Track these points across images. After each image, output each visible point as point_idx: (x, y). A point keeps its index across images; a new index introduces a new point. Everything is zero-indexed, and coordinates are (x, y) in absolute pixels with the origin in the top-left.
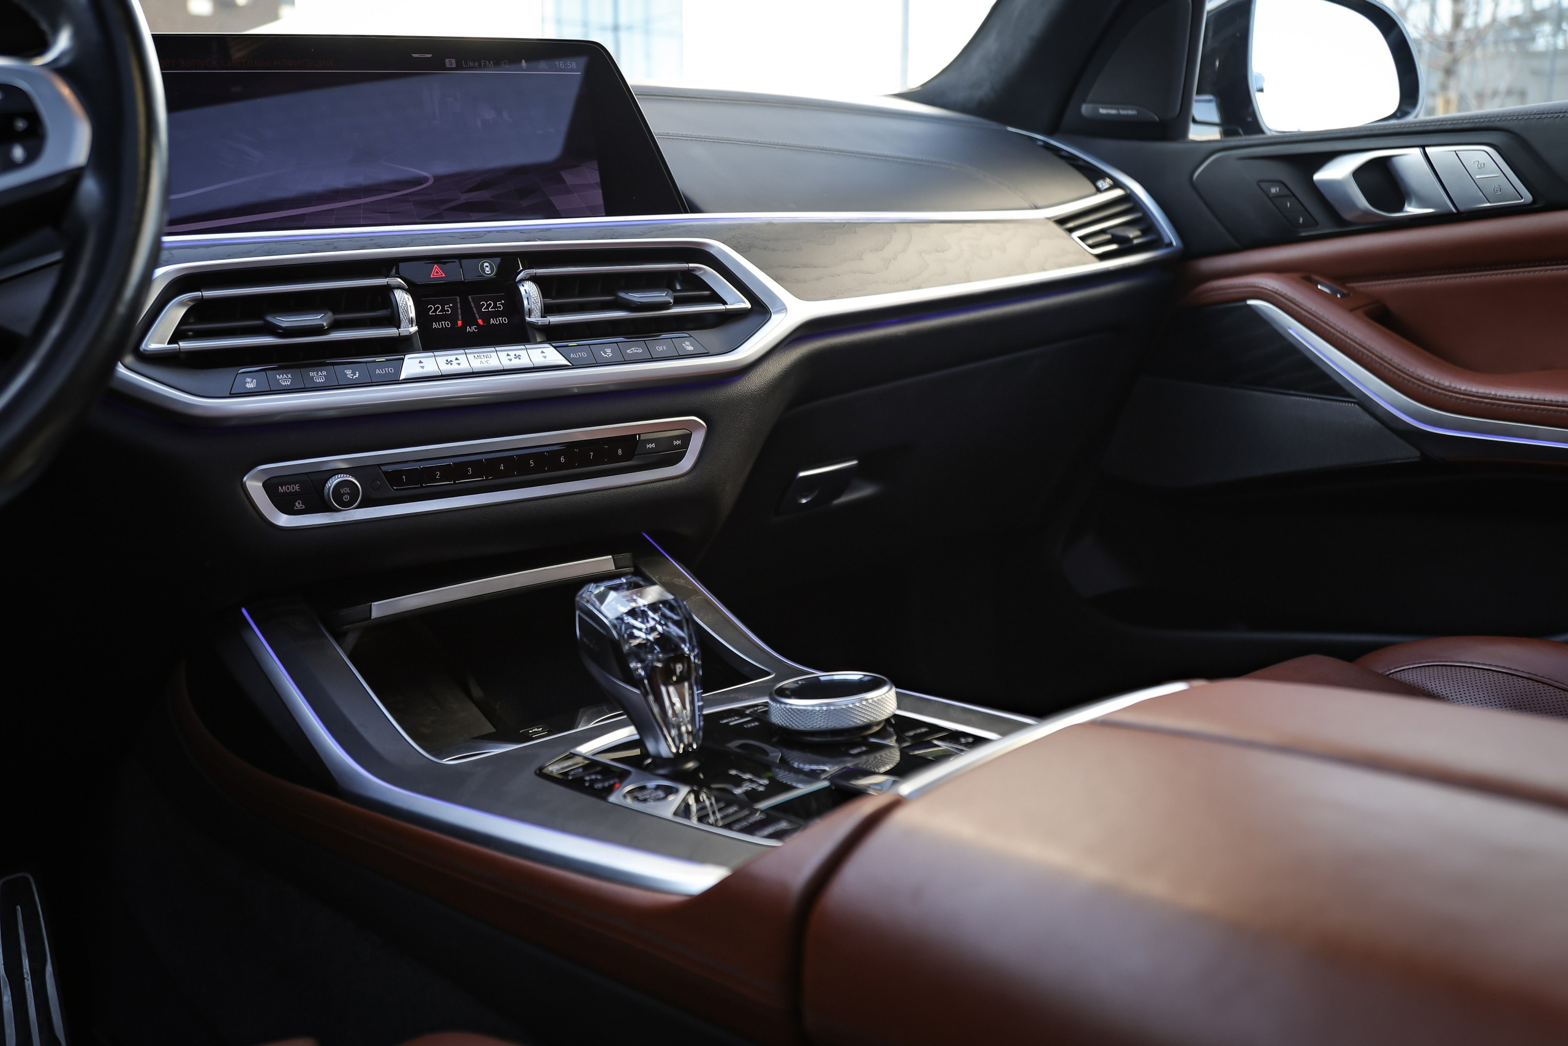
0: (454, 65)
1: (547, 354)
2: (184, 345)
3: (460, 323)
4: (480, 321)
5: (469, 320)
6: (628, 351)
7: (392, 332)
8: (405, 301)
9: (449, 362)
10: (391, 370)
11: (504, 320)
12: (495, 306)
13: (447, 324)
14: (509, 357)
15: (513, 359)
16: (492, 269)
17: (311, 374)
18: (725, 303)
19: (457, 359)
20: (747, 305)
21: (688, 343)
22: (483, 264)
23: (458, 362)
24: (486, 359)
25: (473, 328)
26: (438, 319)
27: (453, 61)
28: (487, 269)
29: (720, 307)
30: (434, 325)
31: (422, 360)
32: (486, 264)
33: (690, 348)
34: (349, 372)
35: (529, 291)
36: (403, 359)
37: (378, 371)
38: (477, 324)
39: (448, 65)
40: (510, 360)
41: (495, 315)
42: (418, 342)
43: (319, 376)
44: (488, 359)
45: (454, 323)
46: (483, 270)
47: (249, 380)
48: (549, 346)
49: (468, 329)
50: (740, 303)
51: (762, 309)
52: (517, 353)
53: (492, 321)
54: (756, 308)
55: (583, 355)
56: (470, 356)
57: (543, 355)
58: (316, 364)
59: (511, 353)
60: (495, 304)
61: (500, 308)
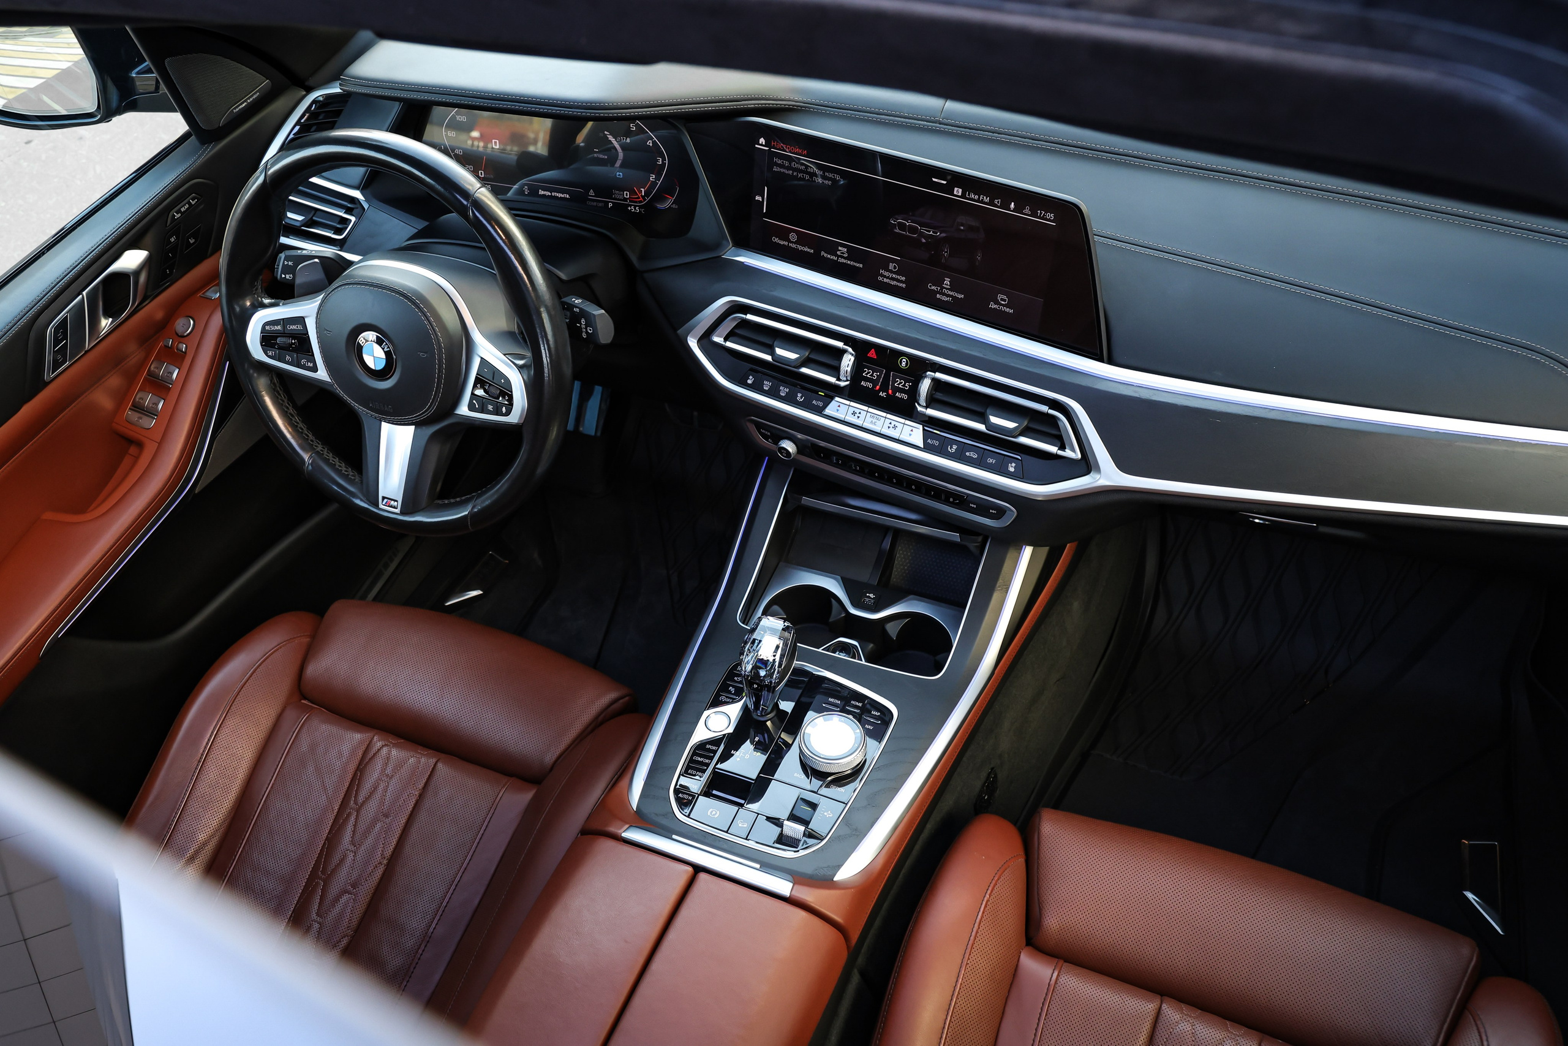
0: (960, 194)
1: (914, 433)
2: (729, 344)
3: (878, 387)
4: (890, 391)
5: (885, 388)
6: (967, 454)
7: (832, 380)
8: (848, 362)
9: (854, 413)
10: (821, 404)
11: (905, 397)
13: (870, 385)
14: (890, 425)
15: (891, 428)
16: (906, 364)
17: (781, 388)
18: (1062, 447)
19: (860, 413)
20: (1078, 455)
21: (1014, 465)
22: (902, 359)
23: (859, 415)
24: (876, 421)
25: (884, 394)
26: (867, 380)
27: (960, 190)
29: (1053, 449)
30: (863, 383)
31: (841, 405)
32: (904, 360)
33: (1012, 469)
34: (799, 395)
35: (925, 385)
36: (832, 398)
37: (814, 402)
38: (888, 392)
39: (955, 193)
40: (889, 427)
41: (902, 391)
42: (847, 392)
43: (784, 391)
44: (877, 421)
45: (874, 386)
46: (901, 363)
47: (751, 377)
48: (921, 427)
49: (881, 394)
50: (1073, 453)
51: (1087, 465)
52: (897, 424)
53: (897, 394)
54: (1083, 461)
55: (937, 443)
56: (869, 414)
57: (911, 433)
58: (785, 383)
59: (893, 423)
60: (905, 384)
61: (907, 387)
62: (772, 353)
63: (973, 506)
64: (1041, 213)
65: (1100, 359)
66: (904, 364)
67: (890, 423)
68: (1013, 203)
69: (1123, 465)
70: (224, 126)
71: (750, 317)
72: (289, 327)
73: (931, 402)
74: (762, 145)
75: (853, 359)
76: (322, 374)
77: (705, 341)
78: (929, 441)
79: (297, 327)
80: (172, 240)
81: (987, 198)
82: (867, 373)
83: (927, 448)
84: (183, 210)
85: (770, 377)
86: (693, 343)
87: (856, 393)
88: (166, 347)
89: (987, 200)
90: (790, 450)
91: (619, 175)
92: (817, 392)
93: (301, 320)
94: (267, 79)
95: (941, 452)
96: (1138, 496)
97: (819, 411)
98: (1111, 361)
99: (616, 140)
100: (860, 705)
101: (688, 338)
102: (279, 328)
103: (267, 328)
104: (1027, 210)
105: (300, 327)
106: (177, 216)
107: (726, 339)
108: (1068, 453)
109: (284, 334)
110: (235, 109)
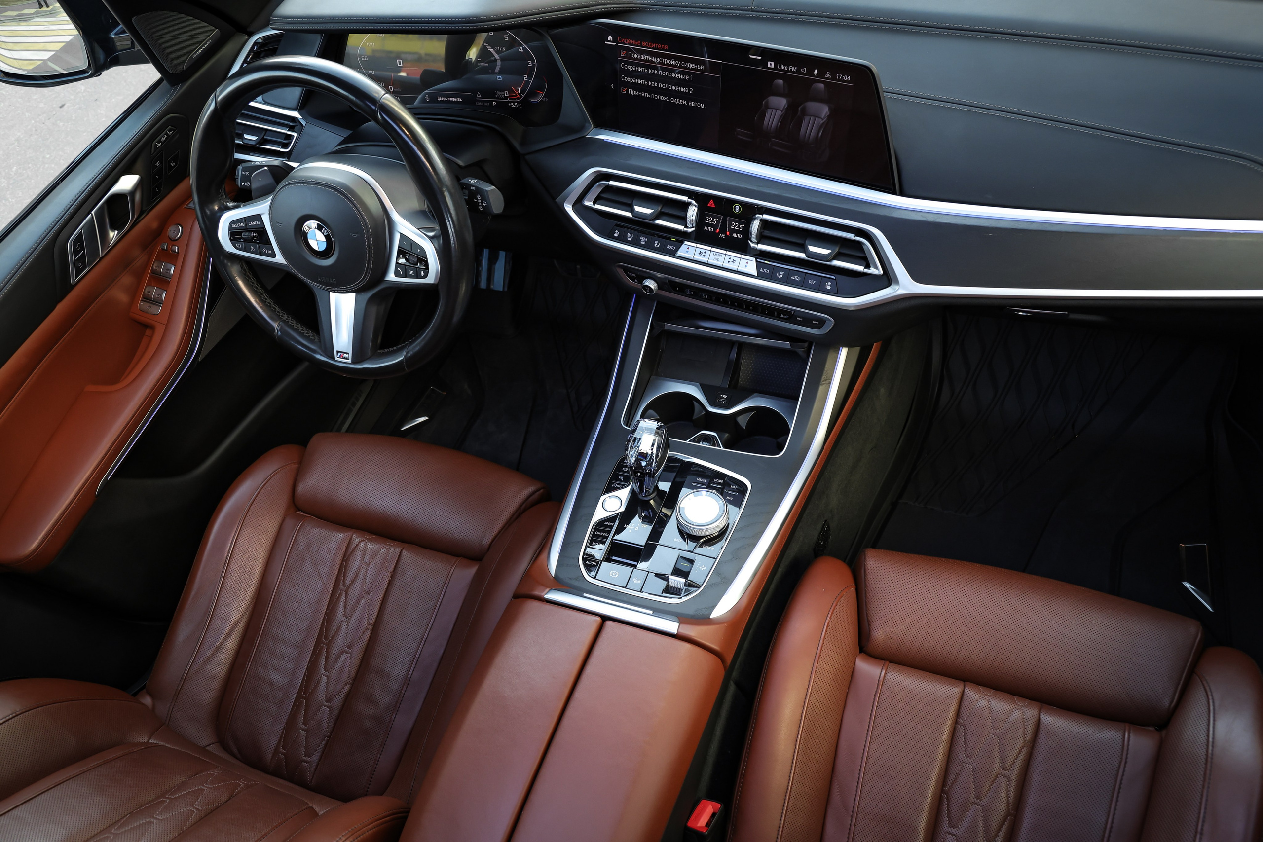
0: (773, 67)
1: (749, 265)
2: (597, 206)
3: (718, 230)
4: (728, 233)
5: (723, 231)
6: (792, 278)
7: (681, 228)
8: (692, 212)
9: (700, 253)
10: (673, 248)
11: (740, 236)
12: (738, 227)
13: (711, 229)
14: (729, 260)
15: (731, 262)
16: (739, 210)
17: (641, 238)
18: (868, 266)
19: (705, 252)
20: (880, 271)
21: (830, 283)
22: (735, 206)
23: (704, 254)
24: (718, 257)
25: (724, 235)
26: (708, 225)
27: (773, 63)
28: (737, 209)
29: (860, 268)
31: (690, 247)
32: (737, 206)
33: (828, 287)
34: (656, 242)
35: (755, 226)
36: (682, 243)
37: (668, 247)
38: (726, 234)
39: (769, 66)
40: (729, 262)
41: (737, 232)
42: (693, 236)
43: (643, 240)
44: (719, 258)
45: (715, 230)
46: (735, 209)
47: (617, 231)
48: (754, 259)
49: (720, 235)
50: (876, 270)
51: (888, 278)
52: (735, 259)
53: (734, 235)
54: (885, 277)
55: (767, 271)
56: (712, 253)
57: (747, 265)
58: (644, 234)
59: (732, 258)
60: (739, 226)
61: (741, 228)
62: (632, 210)
63: (799, 319)
64: (839, 76)
65: (894, 193)
66: (737, 210)
67: (730, 259)
68: (816, 70)
69: (917, 277)
70: (186, 70)
71: (612, 183)
72: (250, 224)
73: (761, 239)
74: (610, 41)
75: (696, 209)
76: (279, 259)
77: (578, 204)
78: (761, 270)
79: (256, 223)
80: (157, 164)
81: (794, 68)
82: (708, 220)
83: (760, 276)
84: (162, 140)
85: (632, 230)
86: (569, 208)
87: (701, 236)
88: (163, 249)
89: (795, 69)
90: (652, 287)
91: (499, 78)
92: (670, 239)
93: (258, 217)
94: (216, 28)
95: (771, 278)
96: (929, 301)
97: (673, 254)
98: (902, 194)
99: (494, 50)
100: (721, 481)
101: (565, 204)
102: (242, 225)
103: (233, 226)
104: (828, 75)
105: (258, 223)
106: (159, 145)
107: (594, 203)
108: (872, 271)
109: (247, 229)
110: (193, 54)
